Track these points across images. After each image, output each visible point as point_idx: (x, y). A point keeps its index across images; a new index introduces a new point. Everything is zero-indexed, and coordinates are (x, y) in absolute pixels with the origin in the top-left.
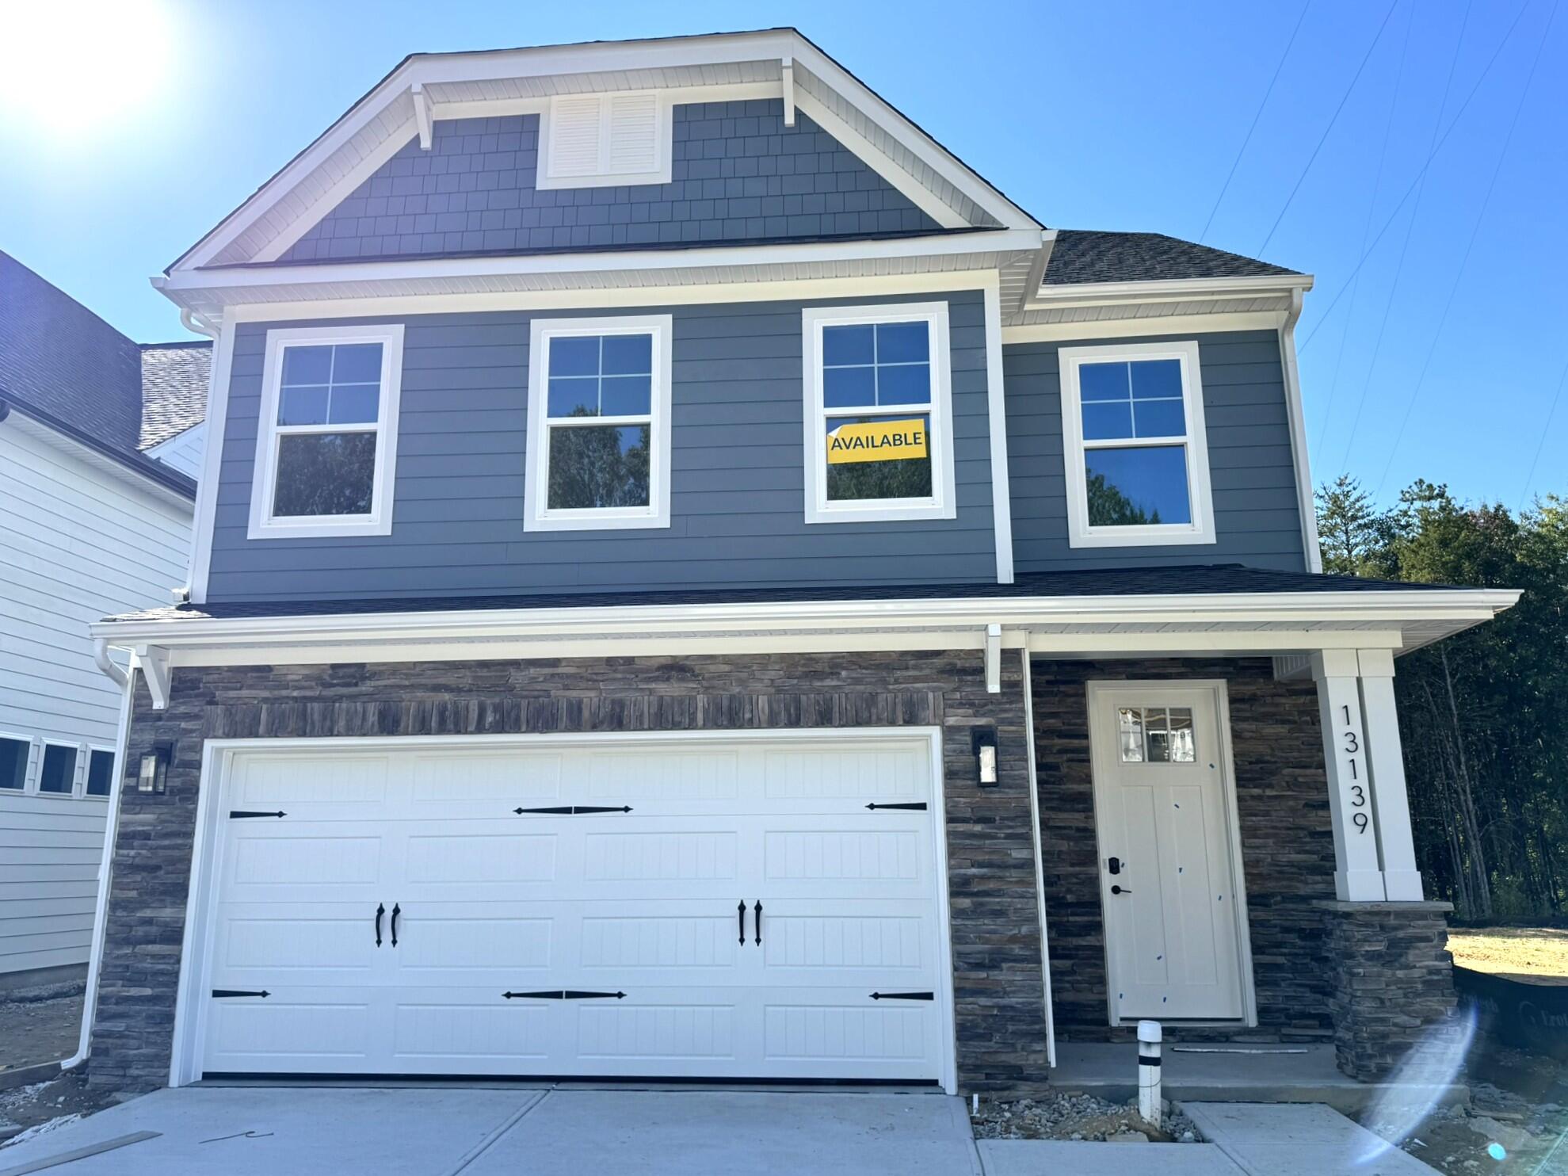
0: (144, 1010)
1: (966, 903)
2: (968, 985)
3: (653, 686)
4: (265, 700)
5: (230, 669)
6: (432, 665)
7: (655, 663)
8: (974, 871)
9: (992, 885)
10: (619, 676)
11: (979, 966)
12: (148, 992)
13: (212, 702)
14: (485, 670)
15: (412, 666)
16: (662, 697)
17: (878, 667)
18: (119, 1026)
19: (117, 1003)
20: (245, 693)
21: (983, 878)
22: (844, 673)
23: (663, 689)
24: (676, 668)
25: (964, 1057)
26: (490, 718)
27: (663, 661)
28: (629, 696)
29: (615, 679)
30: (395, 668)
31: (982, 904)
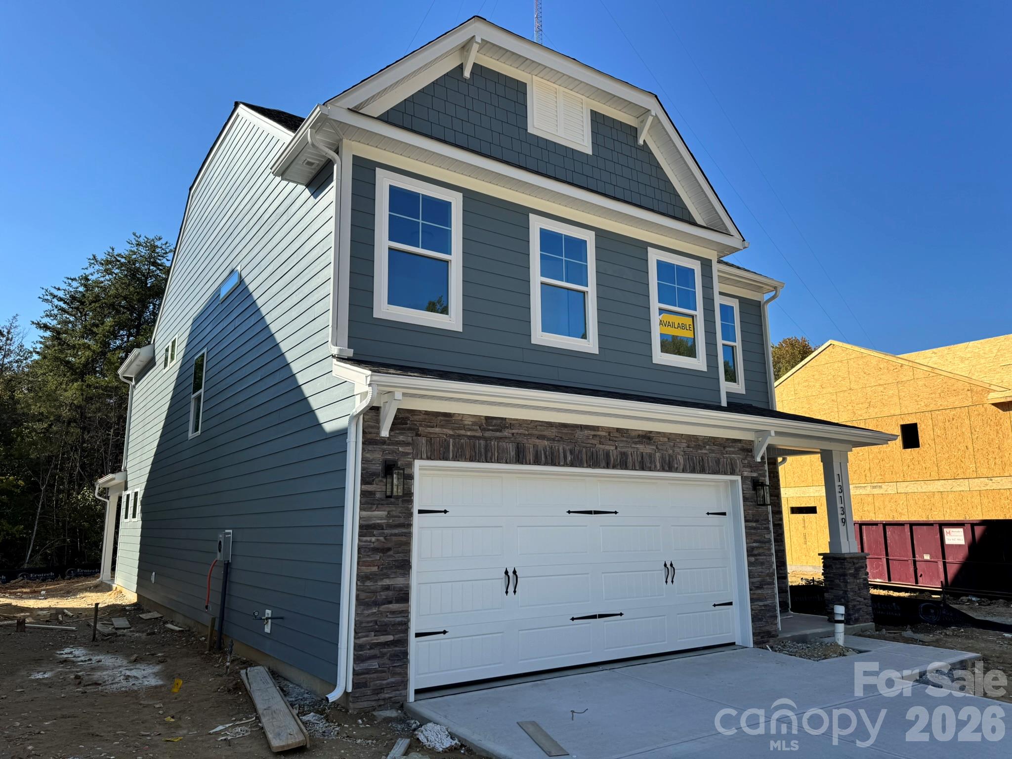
0: (390, 651)
1: (753, 559)
2: (755, 596)
3: (638, 446)
4: (451, 436)
5: (427, 413)
6: (540, 423)
7: (637, 433)
8: (755, 544)
9: (761, 551)
10: (625, 439)
11: (758, 588)
12: (391, 638)
13: (418, 435)
14: (566, 429)
15: (529, 422)
16: (642, 453)
17: (720, 445)
18: (374, 664)
19: (371, 648)
20: (437, 430)
21: (757, 547)
22: (707, 447)
23: (642, 448)
24: (647, 437)
25: (755, 630)
26: (569, 458)
27: (640, 433)
28: (629, 451)
29: (623, 441)
30: (521, 423)
31: (757, 560)
